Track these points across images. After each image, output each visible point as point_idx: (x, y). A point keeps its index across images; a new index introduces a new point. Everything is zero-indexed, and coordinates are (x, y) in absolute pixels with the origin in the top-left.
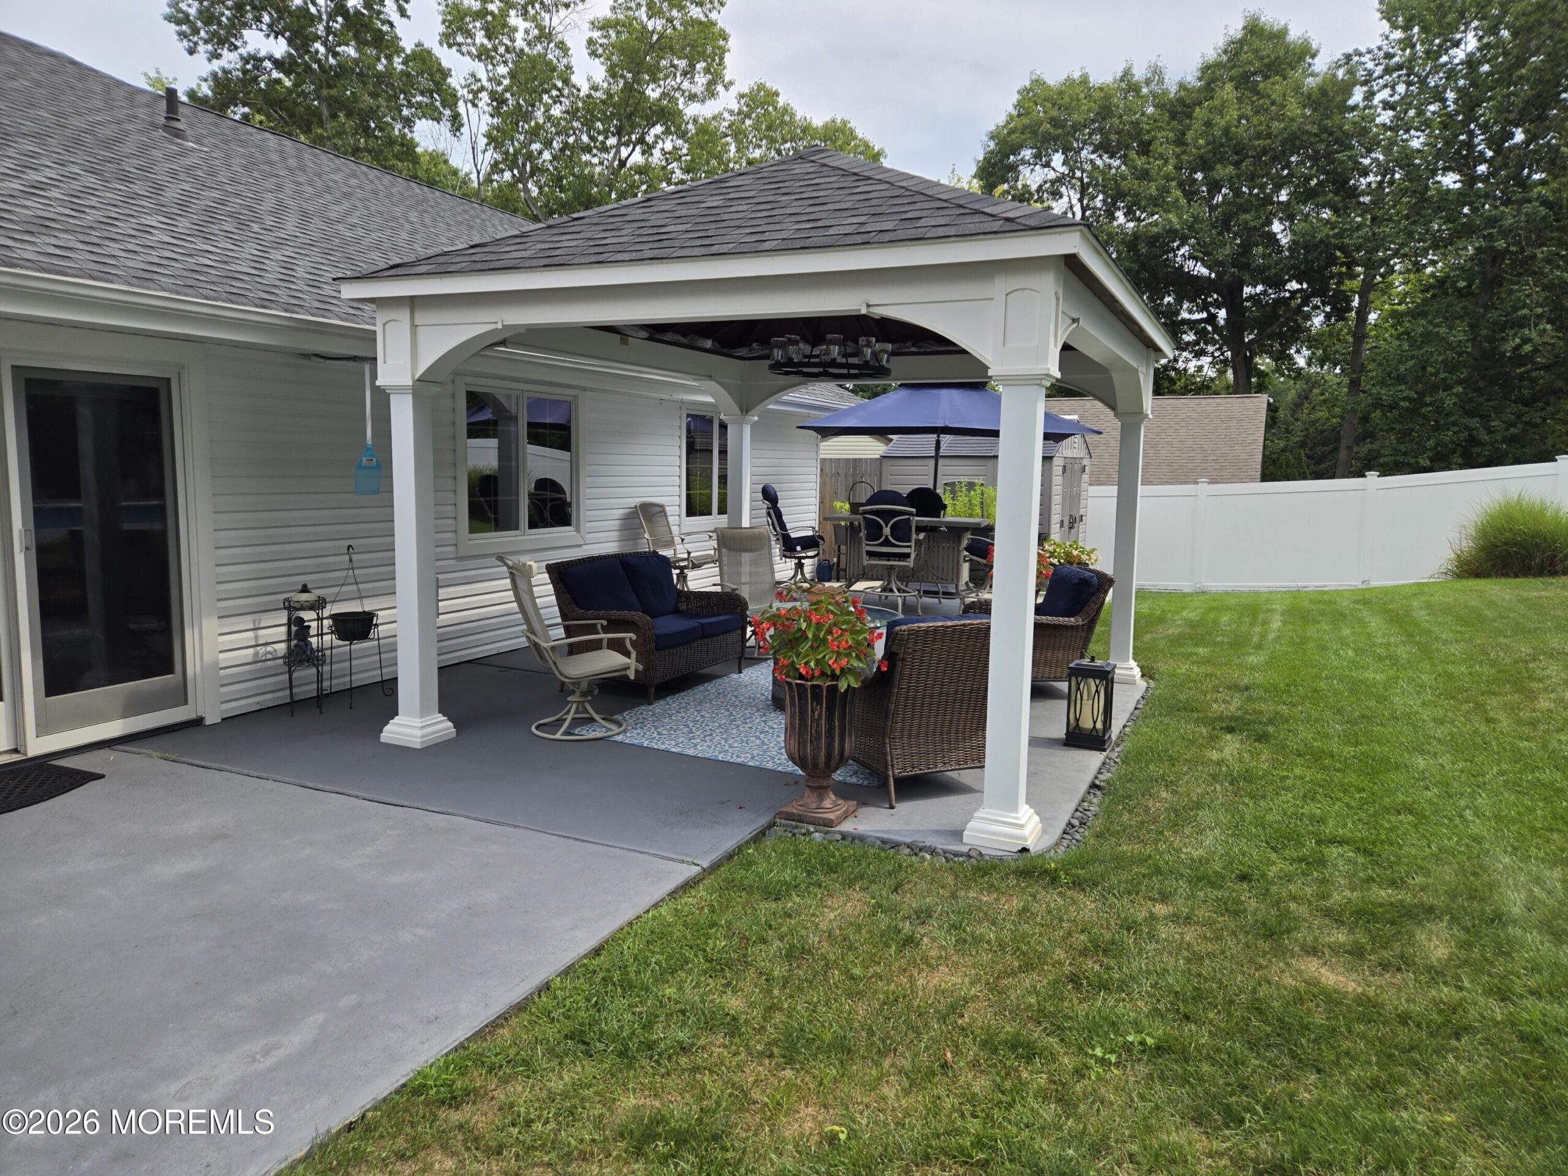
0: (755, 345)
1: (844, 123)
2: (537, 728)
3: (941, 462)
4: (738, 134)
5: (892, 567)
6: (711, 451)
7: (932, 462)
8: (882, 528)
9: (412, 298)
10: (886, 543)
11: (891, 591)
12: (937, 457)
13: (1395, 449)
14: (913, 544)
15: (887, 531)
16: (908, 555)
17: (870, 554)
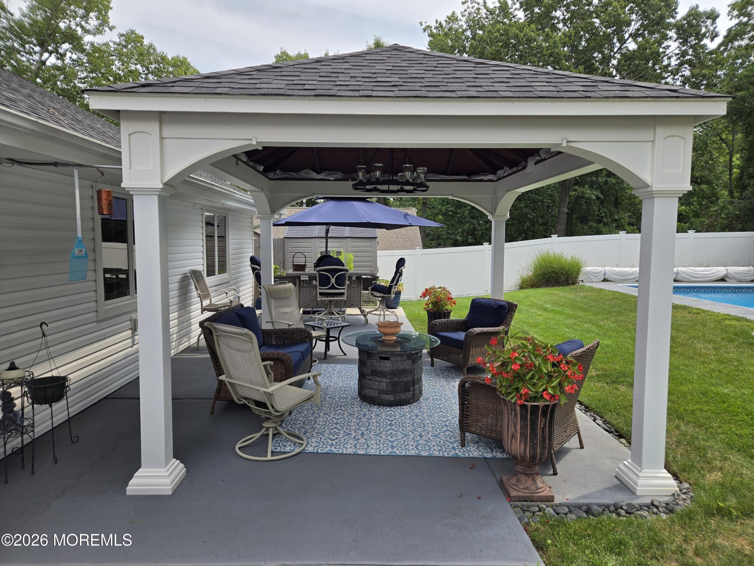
0: (278, 172)
1: (185, 59)
2: (239, 448)
3: (329, 240)
4: (120, 56)
5: (331, 301)
6: (213, 236)
7: (324, 240)
8: (330, 279)
9: (161, 114)
10: (333, 287)
11: (333, 314)
12: (327, 238)
13: (447, 232)
14: (346, 287)
15: (333, 281)
16: (342, 294)
17: (321, 294)
